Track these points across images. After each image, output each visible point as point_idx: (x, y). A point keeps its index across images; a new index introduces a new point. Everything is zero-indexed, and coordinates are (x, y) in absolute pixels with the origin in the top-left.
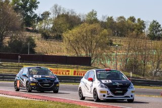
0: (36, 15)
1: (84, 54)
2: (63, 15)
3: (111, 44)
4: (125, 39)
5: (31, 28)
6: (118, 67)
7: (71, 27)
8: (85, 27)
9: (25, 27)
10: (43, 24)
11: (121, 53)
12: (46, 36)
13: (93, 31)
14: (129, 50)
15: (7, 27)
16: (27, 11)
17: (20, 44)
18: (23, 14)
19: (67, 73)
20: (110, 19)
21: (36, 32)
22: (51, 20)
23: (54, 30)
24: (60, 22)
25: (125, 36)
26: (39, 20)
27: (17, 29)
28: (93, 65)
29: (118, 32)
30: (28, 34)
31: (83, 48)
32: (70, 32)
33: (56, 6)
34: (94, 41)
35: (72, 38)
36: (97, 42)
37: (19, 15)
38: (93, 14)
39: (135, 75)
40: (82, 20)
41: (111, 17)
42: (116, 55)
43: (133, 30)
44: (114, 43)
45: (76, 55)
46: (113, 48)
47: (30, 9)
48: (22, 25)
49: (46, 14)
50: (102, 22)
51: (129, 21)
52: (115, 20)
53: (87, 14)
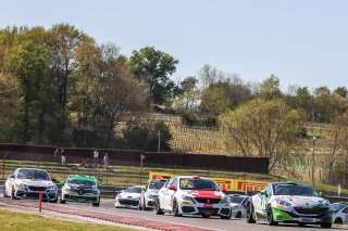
0: (172, 84)
1: (255, 153)
2: (220, 85)
3: (304, 135)
4: (328, 126)
5: (163, 107)
6: (317, 175)
7: (234, 106)
8: (258, 105)
9: (152, 105)
10: (185, 100)
11: (322, 151)
12: (189, 121)
13: (273, 113)
14: (335, 147)
15: (121, 104)
16: (157, 76)
17: (144, 133)
18: (149, 81)
19: (226, 186)
20: (303, 92)
21: (172, 112)
22: (197, 92)
23: (203, 110)
24: (214, 96)
25: (328, 122)
26: (178, 92)
27: (139, 109)
28: (272, 172)
29: (316, 114)
30: (158, 117)
31: (254, 141)
32: (232, 113)
33: (207, 69)
34: (274, 130)
35: (234, 125)
36: (279, 133)
37: (142, 83)
38: (272, 82)
39: (346, 191)
40: (252, 92)
41: (305, 89)
42: (314, 155)
43: (343, 111)
44: (309, 133)
45: (242, 155)
46: (306, 143)
47: (161, 74)
48: (148, 101)
49: (190, 82)
50: (289, 97)
51: (337, 95)
52: (311, 92)
53: (262, 82)
